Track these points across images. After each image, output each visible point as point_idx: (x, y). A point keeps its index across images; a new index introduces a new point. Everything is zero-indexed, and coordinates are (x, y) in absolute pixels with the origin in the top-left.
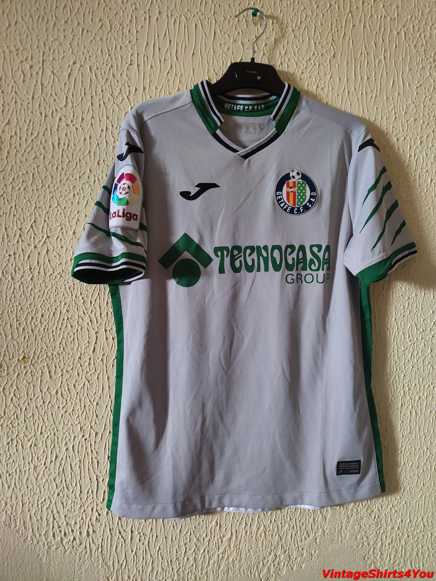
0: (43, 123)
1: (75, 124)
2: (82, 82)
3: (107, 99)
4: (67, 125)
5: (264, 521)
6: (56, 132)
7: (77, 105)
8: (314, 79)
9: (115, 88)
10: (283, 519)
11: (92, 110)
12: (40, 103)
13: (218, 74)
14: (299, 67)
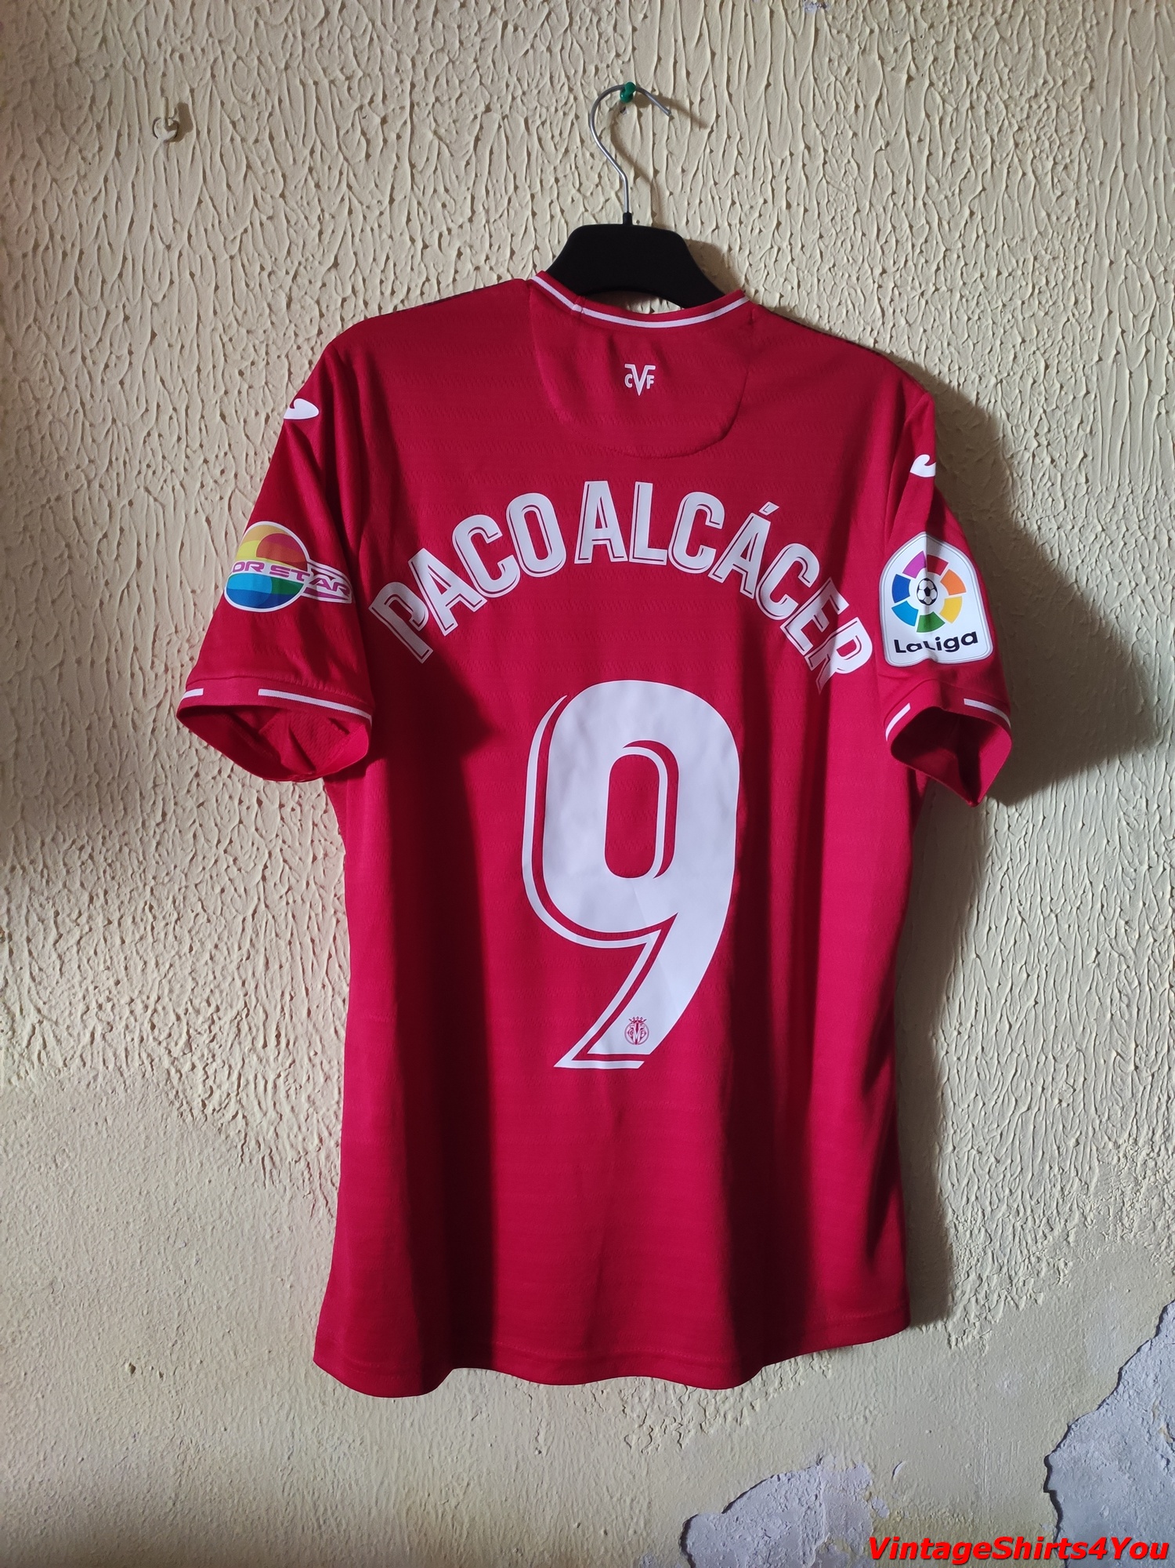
0: (419, 264)
1: (496, 264)
2: (508, 157)
3: (570, 200)
4: (477, 268)
5: (951, 1198)
6: (451, 286)
7: (498, 216)
8: (1047, 144)
9: (587, 172)
10: (994, 1193)
11: (535, 230)
12: (409, 214)
13: (826, 133)
14: (1013, 116)
